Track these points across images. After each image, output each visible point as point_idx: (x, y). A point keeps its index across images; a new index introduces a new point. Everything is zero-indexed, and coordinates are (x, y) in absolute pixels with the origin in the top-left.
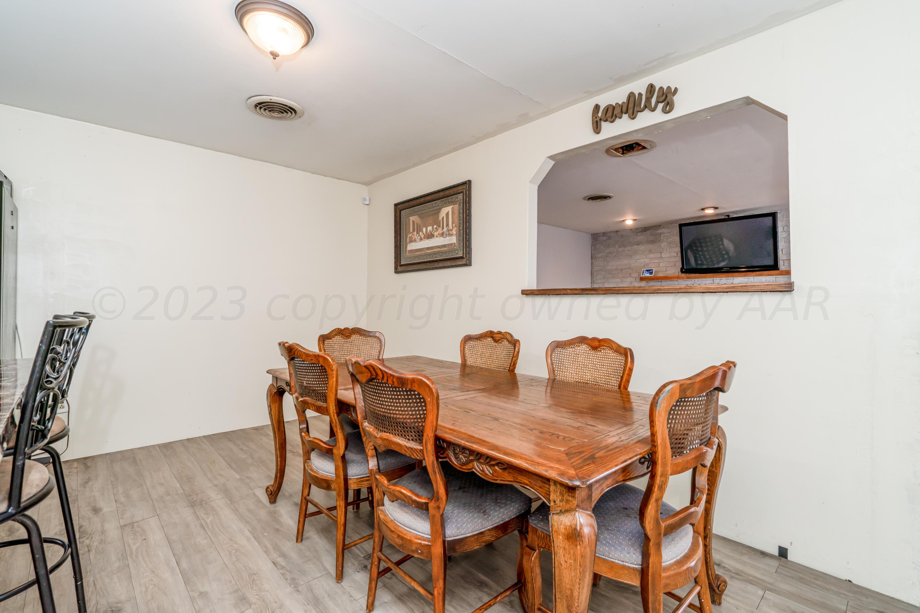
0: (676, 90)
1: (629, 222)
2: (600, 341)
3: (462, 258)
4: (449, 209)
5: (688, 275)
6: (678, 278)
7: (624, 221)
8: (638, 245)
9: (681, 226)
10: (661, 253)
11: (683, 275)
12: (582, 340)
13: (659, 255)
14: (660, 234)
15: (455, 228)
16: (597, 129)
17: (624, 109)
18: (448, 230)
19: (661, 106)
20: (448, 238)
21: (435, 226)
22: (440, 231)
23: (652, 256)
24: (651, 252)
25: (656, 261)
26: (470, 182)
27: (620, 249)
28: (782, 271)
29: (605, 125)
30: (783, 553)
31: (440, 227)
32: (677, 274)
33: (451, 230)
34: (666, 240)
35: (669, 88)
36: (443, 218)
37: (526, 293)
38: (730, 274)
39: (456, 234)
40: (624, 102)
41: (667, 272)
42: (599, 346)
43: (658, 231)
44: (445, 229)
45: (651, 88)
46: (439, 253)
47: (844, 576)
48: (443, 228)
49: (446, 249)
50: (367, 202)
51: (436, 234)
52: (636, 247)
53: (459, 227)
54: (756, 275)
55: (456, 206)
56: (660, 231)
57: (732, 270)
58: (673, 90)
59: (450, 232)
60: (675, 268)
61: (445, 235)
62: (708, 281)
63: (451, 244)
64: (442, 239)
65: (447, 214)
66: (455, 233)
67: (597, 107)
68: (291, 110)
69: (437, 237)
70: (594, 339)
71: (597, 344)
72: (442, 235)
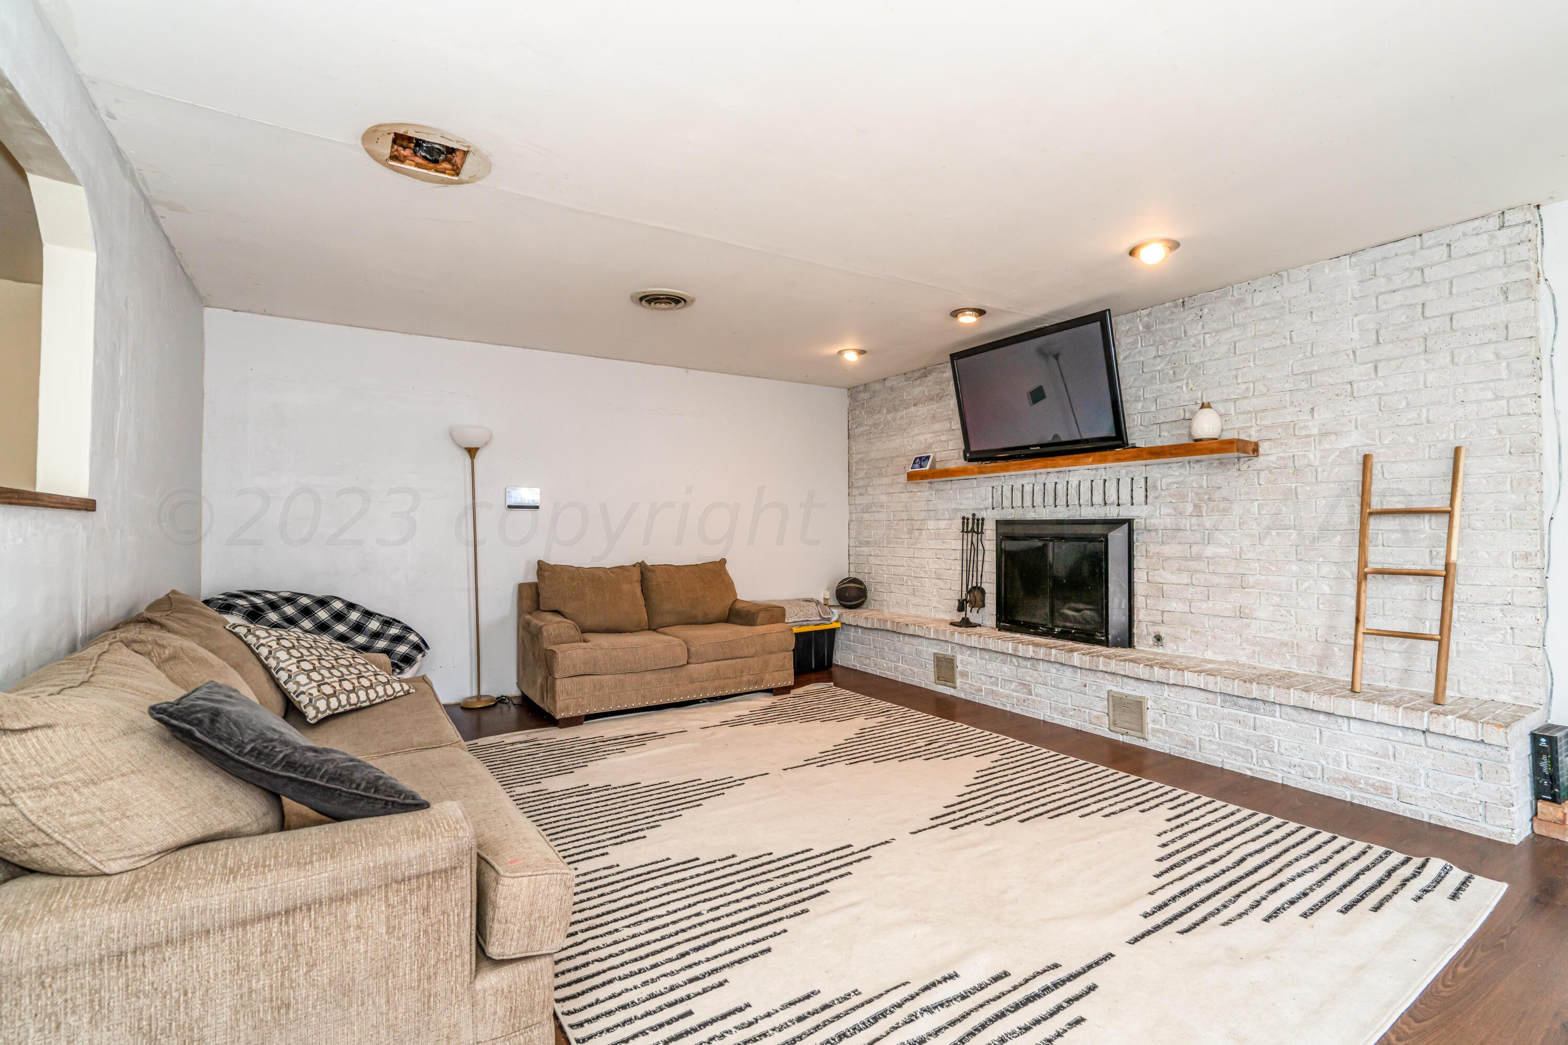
6: (964, 472)
8: (915, 405)
9: (952, 359)
11: (969, 466)
13: (947, 425)
23: (937, 427)
24: (933, 418)
25: (943, 438)
27: (889, 417)
28: (1138, 450)
32: (961, 465)
52: (912, 409)
60: (958, 451)
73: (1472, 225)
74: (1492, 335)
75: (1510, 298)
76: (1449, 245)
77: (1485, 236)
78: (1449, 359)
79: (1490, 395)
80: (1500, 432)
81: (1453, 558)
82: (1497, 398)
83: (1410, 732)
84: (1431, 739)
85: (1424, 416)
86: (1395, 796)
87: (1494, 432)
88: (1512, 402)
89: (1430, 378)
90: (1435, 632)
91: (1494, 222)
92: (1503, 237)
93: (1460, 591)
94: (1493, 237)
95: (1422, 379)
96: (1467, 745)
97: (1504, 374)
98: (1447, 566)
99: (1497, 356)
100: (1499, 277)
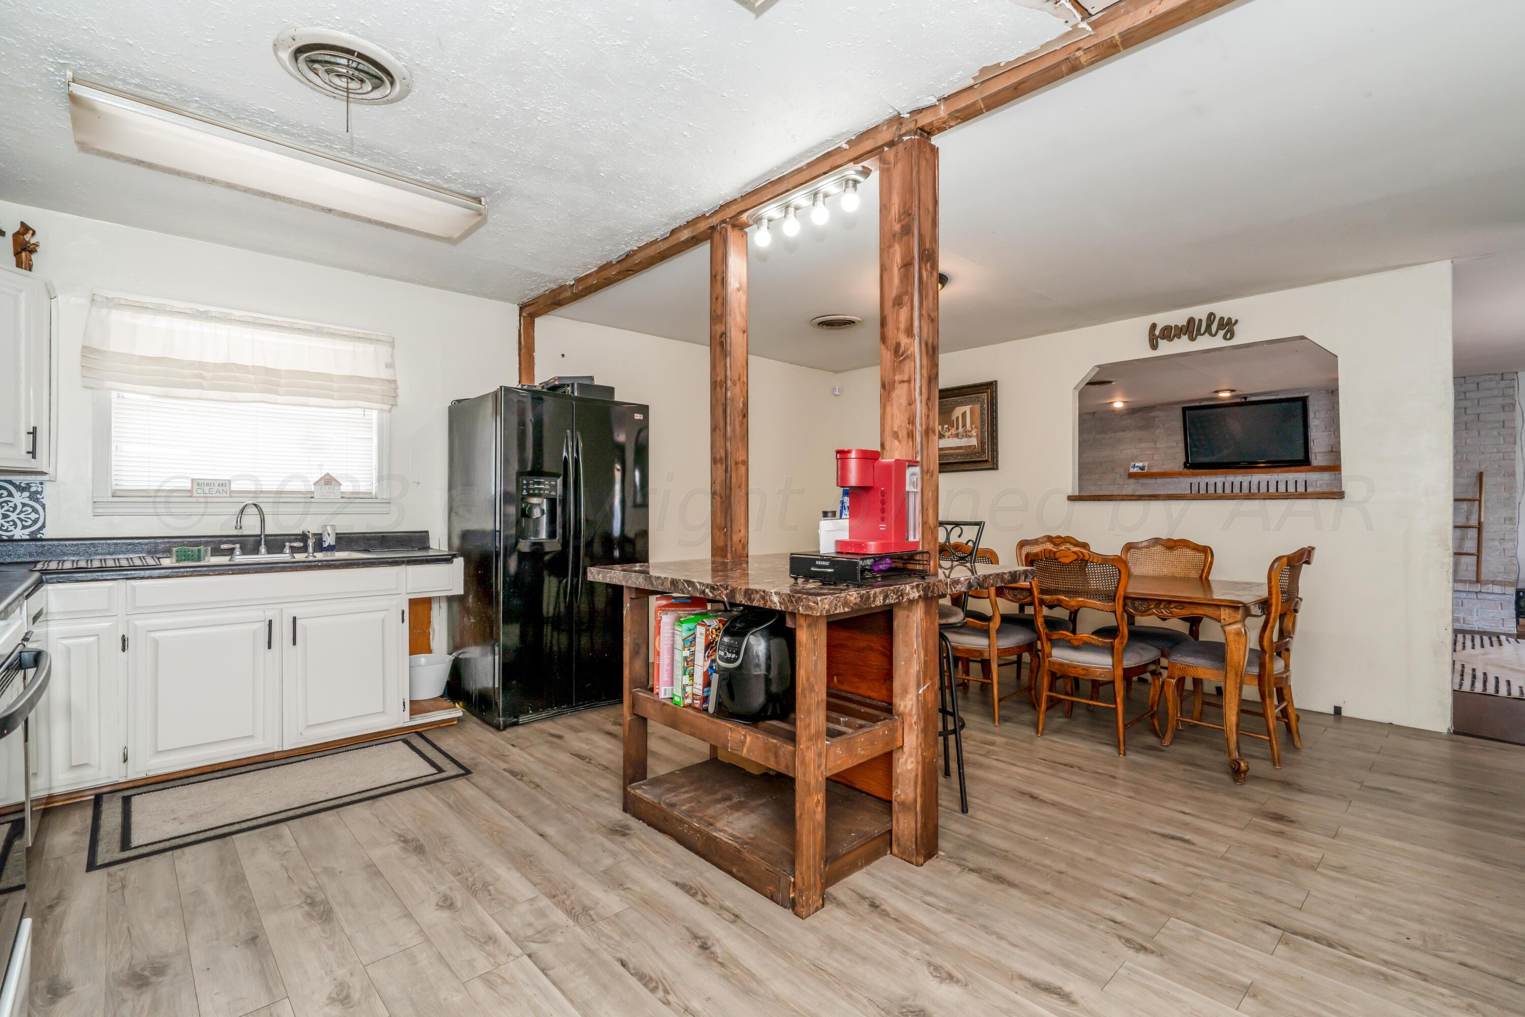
0: (1236, 321)
1: (1118, 405)
2: (1175, 541)
3: (986, 461)
4: (967, 408)
5: (1191, 470)
6: (1179, 474)
7: (1112, 403)
8: (1123, 431)
9: (1185, 409)
10: (1155, 442)
11: (1186, 471)
12: (1156, 541)
13: (1152, 445)
14: (1154, 418)
15: (976, 430)
16: (1154, 347)
17: (1184, 330)
18: (965, 431)
19: (1221, 333)
20: (965, 439)
21: (946, 426)
22: (953, 431)
23: (1143, 445)
24: (1141, 440)
25: (1148, 452)
26: (996, 382)
27: (1098, 437)
28: (1315, 467)
29: (1162, 343)
30: (1338, 710)
31: (953, 427)
32: (1177, 470)
33: (970, 431)
34: (1162, 426)
35: (1230, 319)
36: (957, 418)
37: (1071, 498)
38: (1248, 470)
39: (977, 436)
40: (1183, 326)
41: (1163, 467)
42: (1175, 546)
43: (1150, 415)
44: (961, 430)
45: (1211, 317)
46: (952, 455)
47: (1386, 720)
48: (957, 428)
49: (962, 451)
50: (837, 393)
51: (947, 434)
52: (1121, 433)
53: (982, 428)
54: (1281, 472)
55: (977, 407)
56: (1154, 414)
57: (1250, 466)
58: (1233, 322)
59: (968, 433)
60: (1177, 463)
61: (960, 436)
62: (1218, 480)
63: (970, 447)
64: (956, 440)
65: (964, 414)
66: (975, 434)
67: (1154, 326)
68: (851, 322)
69: (949, 437)
70: (1169, 540)
71: (1172, 544)
72: (957, 435)
73: (1488, 377)
74: (1497, 425)
75: (1506, 410)
76: (1478, 384)
77: (1494, 382)
78: (1477, 433)
79: (1495, 450)
80: (1500, 466)
81: (1482, 520)
82: (1499, 452)
83: (1469, 594)
84: (1480, 596)
85: (1465, 457)
86: (1462, 621)
87: (1497, 466)
88: (1505, 454)
89: (1468, 441)
90: (1474, 551)
91: (1498, 377)
92: (1503, 383)
93: (1485, 534)
94: (1497, 383)
95: (1464, 441)
96: (1496, 596)
97: (1502, 442)
98: (1480, 523)
99: (1499, 434)
100: (1500, 401)
